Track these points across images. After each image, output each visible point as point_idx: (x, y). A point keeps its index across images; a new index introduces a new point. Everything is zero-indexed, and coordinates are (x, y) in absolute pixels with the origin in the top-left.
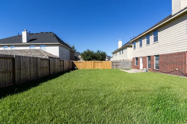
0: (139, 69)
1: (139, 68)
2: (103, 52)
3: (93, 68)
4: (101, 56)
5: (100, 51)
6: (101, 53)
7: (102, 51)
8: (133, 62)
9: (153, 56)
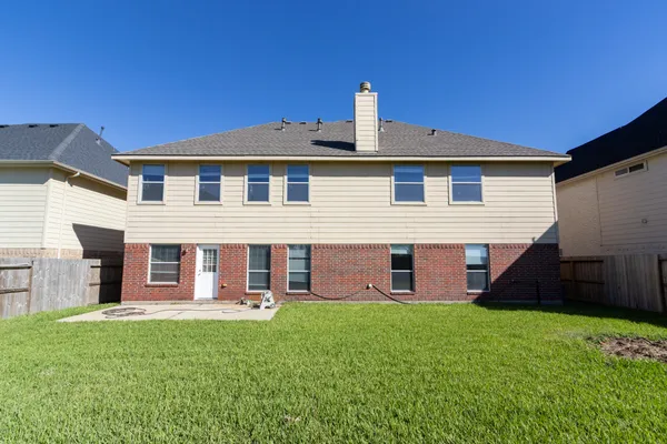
1: (187, 296)
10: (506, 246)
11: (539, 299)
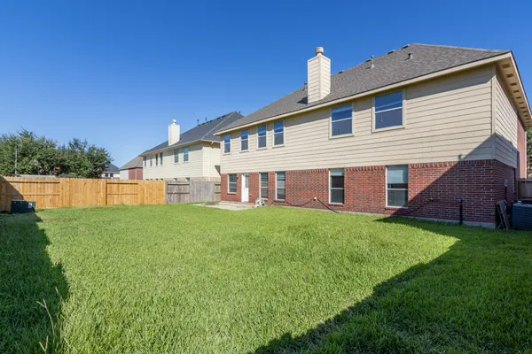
0: (240, 201)
1: (238, 199)
2: (94, 149)
3: (101, 204)
4: (87, 163)
5: (86, 143)
6: (86, 150)
7: (90, 144)
8: (222, 184)
9: (273, 173)
10: (425, 166)
11: (461, 219)
